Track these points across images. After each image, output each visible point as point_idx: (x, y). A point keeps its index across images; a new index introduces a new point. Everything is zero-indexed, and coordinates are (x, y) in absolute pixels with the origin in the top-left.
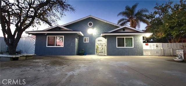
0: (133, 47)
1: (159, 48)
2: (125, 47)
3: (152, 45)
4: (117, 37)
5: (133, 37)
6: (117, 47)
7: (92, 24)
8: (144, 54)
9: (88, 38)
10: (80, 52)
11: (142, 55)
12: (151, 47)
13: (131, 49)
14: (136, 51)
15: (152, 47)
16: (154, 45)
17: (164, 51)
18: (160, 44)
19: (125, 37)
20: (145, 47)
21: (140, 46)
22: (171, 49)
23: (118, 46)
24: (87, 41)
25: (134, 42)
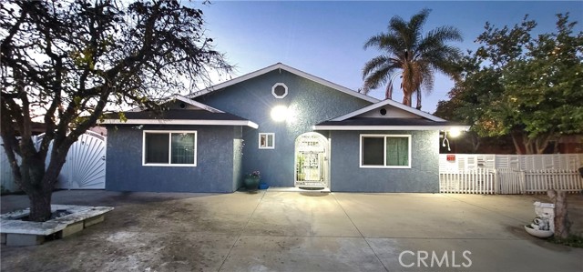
0: (410, 167)
1: (486, 170)
2: (385, 166)
3: (466, 161)
4: (361, 136)
5: (409, 136)
6: (361, 166)
7: (286, 88)
8: (442, 186)
9: (273, 134)
10: (249, 181)
11: (436, 190)
12: (462, 165)
13: (403, 172)
14: (418, 179)
15: (467, 165)
16: (471, 161)
17: (499, 179)
18: (489, 159)
19: (386, 136)
20: (444, 165)
21: (429, 163)
22: (522, 174)
23: (364, 163)
24: (270, 145)
25: (412, 150)
